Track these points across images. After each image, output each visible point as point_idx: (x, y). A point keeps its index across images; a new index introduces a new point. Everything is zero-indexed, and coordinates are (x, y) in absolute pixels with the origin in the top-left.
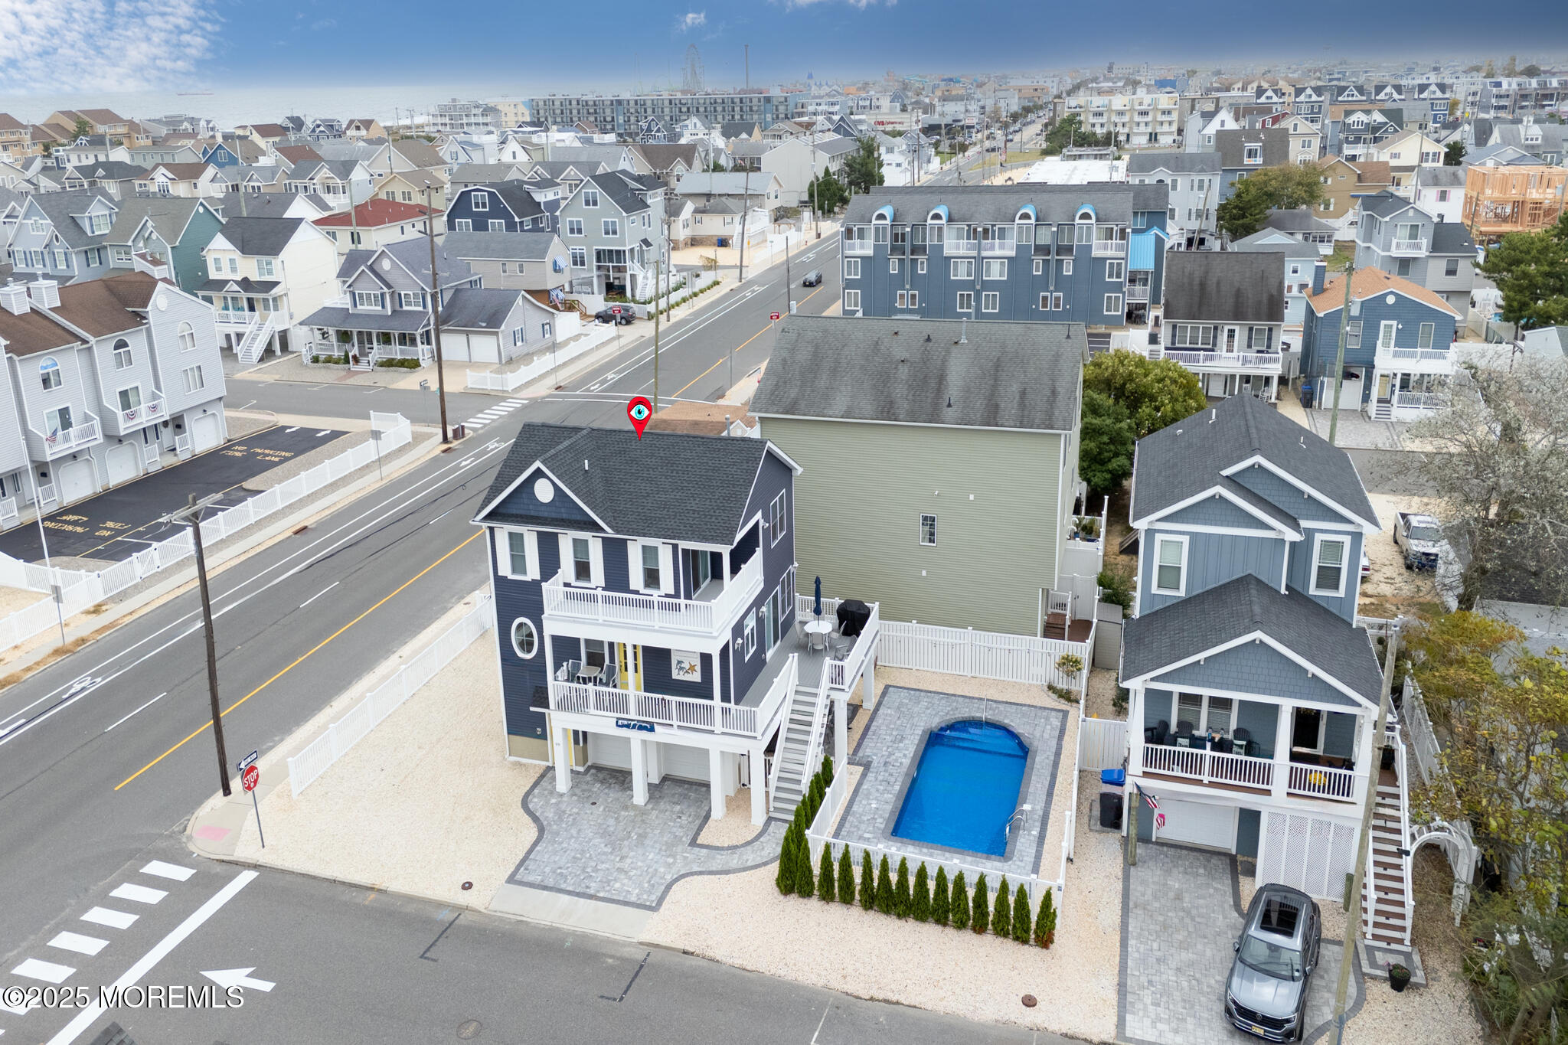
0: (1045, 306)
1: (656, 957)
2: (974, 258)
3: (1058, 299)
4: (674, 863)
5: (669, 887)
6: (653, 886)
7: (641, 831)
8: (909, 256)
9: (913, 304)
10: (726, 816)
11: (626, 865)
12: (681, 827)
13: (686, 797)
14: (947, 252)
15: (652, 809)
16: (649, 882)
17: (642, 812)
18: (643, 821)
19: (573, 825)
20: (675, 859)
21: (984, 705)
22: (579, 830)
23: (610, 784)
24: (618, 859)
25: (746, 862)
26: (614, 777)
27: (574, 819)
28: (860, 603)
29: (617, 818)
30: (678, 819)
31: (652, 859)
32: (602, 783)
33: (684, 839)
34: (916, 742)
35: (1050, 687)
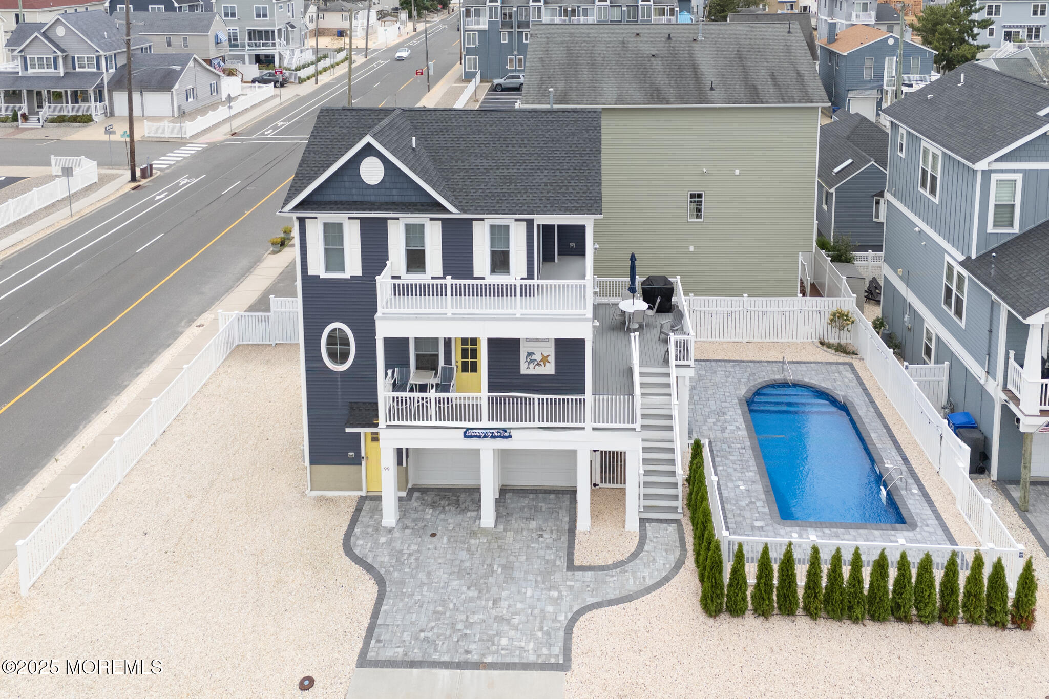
4: (560, 597)
5: (569, 632)
6: (548, 633)
7: (503, 562)
9: (520, 66)
11: (503, 611)
12: (547, 547)
13: (537, 509)
15: (505, 530)
16: (541, 629)
17: (494, 536)
18: (500, 547)
19: (417, 567)
20: (560, 592)
21: (775, 367)
22: (429, 574)
23: (444, 507)
24: (490, 604)
25: (644, 581)
26: (444, 497)
27: (417, 559)
28: (665, 280)
29: (468, 550)
30: (541, 539)
31: (532, 597)
32: (433, 507)
33: (558, 563)
34: (739, 412)
35: (822, 343)
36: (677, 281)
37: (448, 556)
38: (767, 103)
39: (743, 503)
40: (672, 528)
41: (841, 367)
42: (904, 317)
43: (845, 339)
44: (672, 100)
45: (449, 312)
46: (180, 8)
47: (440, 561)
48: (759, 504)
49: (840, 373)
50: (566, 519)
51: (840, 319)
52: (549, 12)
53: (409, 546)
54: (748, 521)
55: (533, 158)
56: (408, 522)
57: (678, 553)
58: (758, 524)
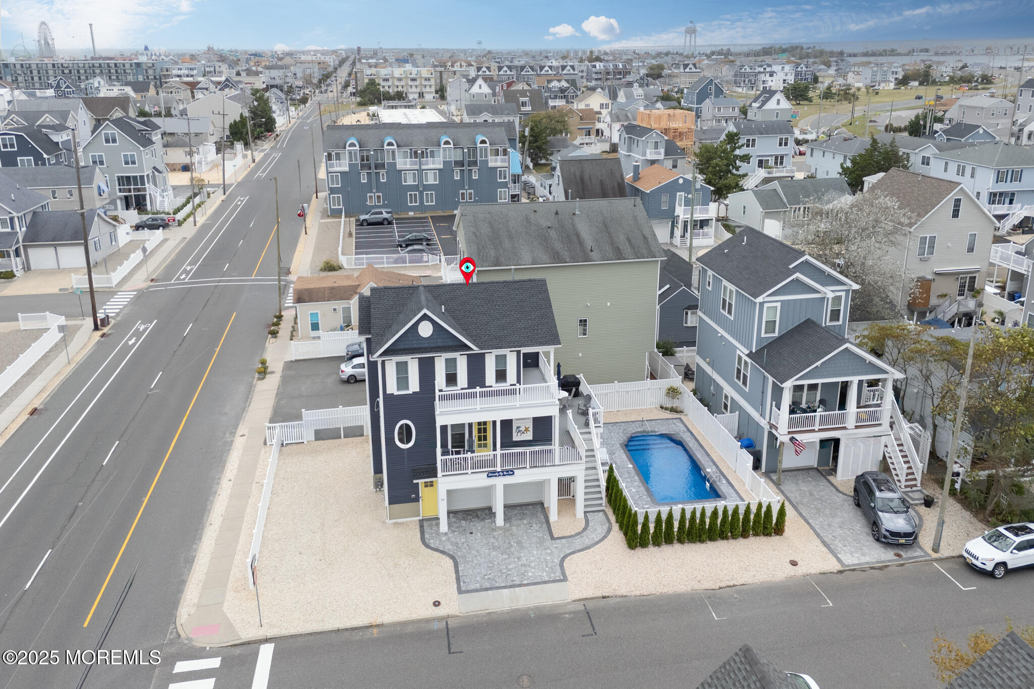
0: (463, 198)
1: (590, 605)
2: (417, 170)
3: (470, 194)
4: (552, 552)
5: (562, 565)
6: (551, 568)
7: (516, 540)
8: (373, 171)
9: (379, 202)
10: (559, 518)
11: (524, 562)
12: (537, 531)
13: (524, 514)
14: (399, 167)
15: (511, 526)
16: (547, 567)
17: (505, 529)
18: (511, 534)
19: (469, 549)
20: (551, 549)
21: (637, 424)
22: (477, 551)
23: (471, 519)
24: (516, 560)
25: (593, 539)
26: (469, 515)
27: (468, 545)
28: (574, 376)
29: (494, 537)
30: (532, 528)
31: (537, 554)
32: (465, 519)
33: (545, 537)
34: (622, 451)
35: (662, 407)
36: (581, 376)
37: (484, 541)
39: (636, 498)
40: (601, 514)
41: (675, 421)
42: (710, 388)
43: (676, 404)
45: (479, 407)
47: (481, 544)
48: (645, 497)
49: (674, 424)
50: (542, 517)
51: (673, 392)
53: (460, 539)
56: (454, 529)
57: (607, 525)
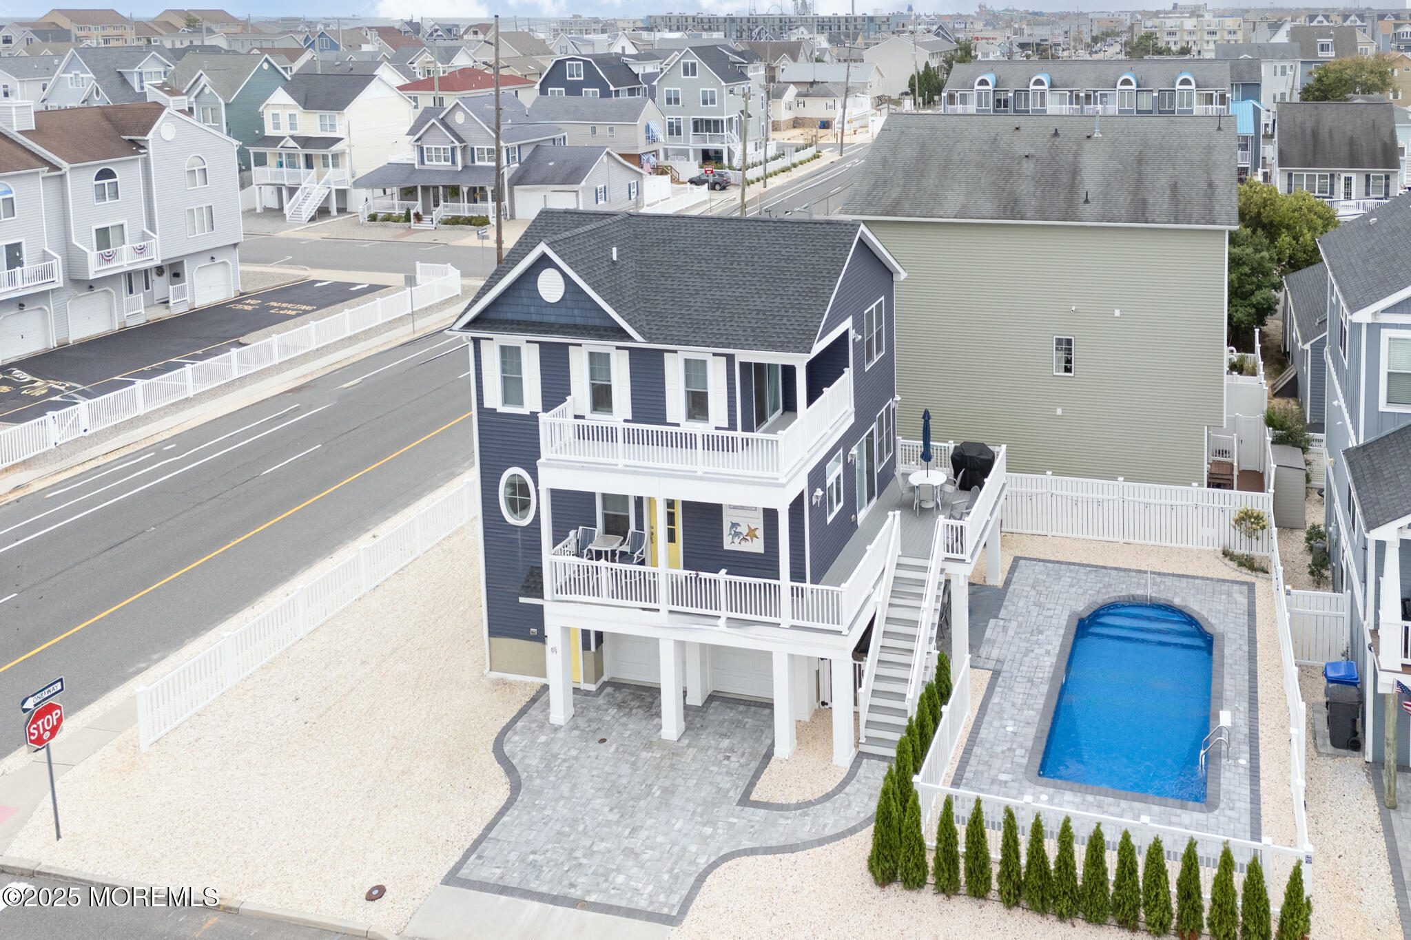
4: (713, 835)
5: (703, 876)
6: (677, 878)
7: (667, 783)
10: (796, 753)
11: (637, 843)
12: (728, 773)
13: (739, 724)
15: (689, 746)
16: (671, 870)
17: (673, 751)
18: (672, 766)
19: (564, 777)
20: (715, 829)
22: (574, 786)
23: (631, 709)
24: (627, 832)
25: (823, 829)
26: (637, 700)
27: (569, 767)
28: (982, 448)
29: (633, 764)
30: (726, 762)
31: (680, 831)
32: (620, 707)
33: (731, 794)
34: (1062, 634)
35: (1225, 554)
36: (1001, 452)
37: (607, 768)
38: (1153, 222)
39: (999, 749)
41: (1235, 587)
43: (1257, 551)
44: (1029, 215)
45: (621, 462)
46: (617, 92)
47: (595, 773)
48: (1019, 752)
49: (1229, 595)
50: (769, 742)
52: (1057, 98)
53: (569, 750)
54: (993, 772)
55: (756, 279)
56: (581, 722)
58: (1003, 777)
